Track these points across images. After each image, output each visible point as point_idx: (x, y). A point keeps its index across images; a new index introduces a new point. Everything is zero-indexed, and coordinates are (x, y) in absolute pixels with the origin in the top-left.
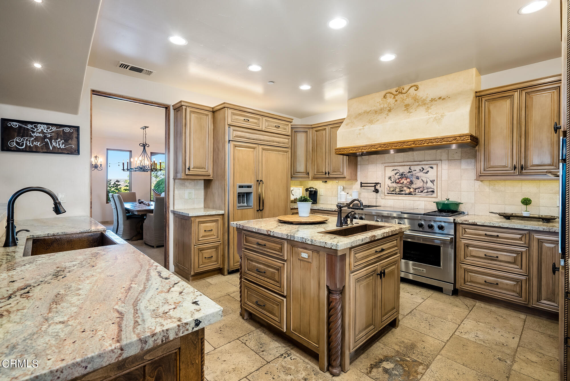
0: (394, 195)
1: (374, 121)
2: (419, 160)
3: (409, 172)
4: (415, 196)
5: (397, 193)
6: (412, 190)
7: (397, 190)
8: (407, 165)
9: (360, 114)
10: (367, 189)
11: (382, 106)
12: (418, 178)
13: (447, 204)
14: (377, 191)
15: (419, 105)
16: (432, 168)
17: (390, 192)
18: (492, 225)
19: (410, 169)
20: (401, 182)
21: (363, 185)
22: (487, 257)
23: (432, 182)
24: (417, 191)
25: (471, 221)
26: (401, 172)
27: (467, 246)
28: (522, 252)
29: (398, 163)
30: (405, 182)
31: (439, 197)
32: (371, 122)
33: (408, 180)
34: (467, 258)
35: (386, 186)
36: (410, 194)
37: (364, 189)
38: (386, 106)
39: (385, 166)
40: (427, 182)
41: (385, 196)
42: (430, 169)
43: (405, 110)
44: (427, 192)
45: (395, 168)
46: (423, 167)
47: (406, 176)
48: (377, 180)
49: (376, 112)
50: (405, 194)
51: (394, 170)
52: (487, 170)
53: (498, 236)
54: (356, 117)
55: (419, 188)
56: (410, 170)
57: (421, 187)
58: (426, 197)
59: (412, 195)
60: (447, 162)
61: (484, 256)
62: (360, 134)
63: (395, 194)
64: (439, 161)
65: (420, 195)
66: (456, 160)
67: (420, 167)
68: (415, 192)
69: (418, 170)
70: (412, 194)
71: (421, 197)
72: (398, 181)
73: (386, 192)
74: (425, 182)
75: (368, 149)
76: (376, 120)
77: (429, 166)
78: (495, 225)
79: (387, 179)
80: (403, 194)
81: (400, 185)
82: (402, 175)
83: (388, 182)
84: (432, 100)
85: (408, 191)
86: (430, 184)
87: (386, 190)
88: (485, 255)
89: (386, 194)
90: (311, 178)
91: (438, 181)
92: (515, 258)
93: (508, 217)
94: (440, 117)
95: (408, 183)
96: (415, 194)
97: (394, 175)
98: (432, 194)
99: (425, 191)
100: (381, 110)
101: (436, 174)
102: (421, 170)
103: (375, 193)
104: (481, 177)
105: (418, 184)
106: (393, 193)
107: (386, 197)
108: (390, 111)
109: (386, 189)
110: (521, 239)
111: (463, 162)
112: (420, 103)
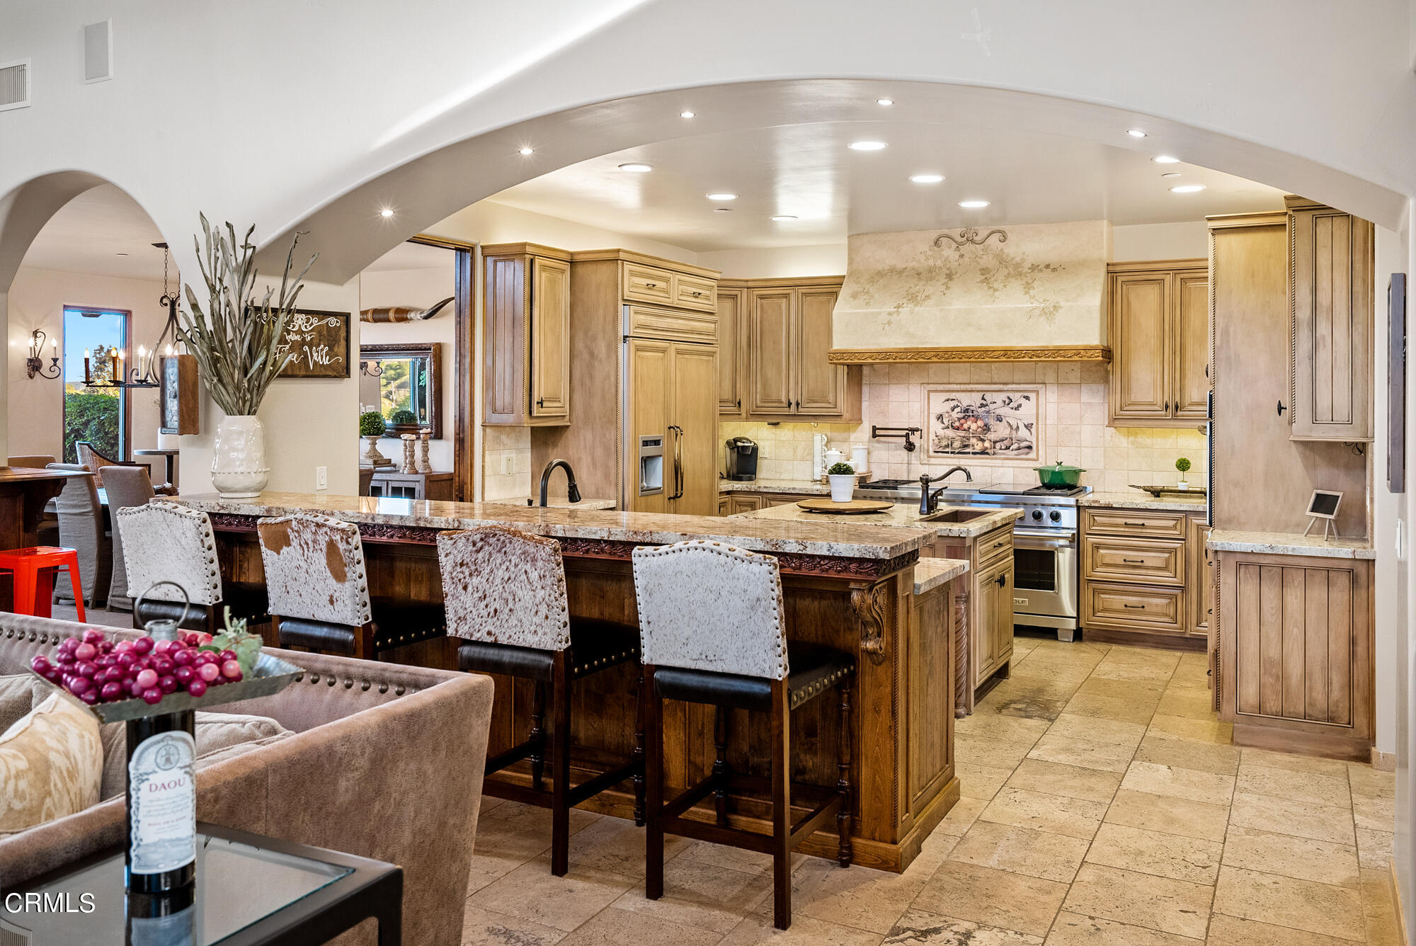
0: (949, 455)
1: (919, 298)
2: (1001, 381)
3: (982, 406)
4: (995, 456)
5: (957, 451)
6: (987, 444)
7: (957, 444)
8: (978, 391)
9: (880, 274)
10: (885, 442)
11: (931, 262)
12: (999, 419)
13: (1060, 473)
14: (910, 447)
15: (1009, 274)
16: (1027, 398)
17: (940, 450)
18: (1135, 507)
19: (983, 399)
20: (965, 426)
21: (878, 432)
22: (1128, 564)
23: (1028, 427)
24: (998, 446)
25: (1103, 502)
26: (965, 404)
27: (1097, 547)
28: (1176, 549)
29: (959, 386)
30: (974, 426)
31: (1040, 459)
32: (913, 298)
33: (980, 423)
34: (1098, 569)
35: (932, 436)
36: (984, 452)
37: (879, 442)
38: (939, 263)
39: (929, 391)
40: (1018, 427)
41: (929, 457)
42: (1023, 401)
43: (982, 282)
44: (1019, 449)
45: (952, 396)
46: (1011, 395)
47: (975, 413)
48: (911, 421)
49: (919, 274)
50: (974, 453)
51: (948, 400)
52: (1126, 408)
53: (1143, 525)
54: (872, 281)
55: (1003, 440)
56: (984, 402)
57: (1006, 439)
58: (1017, 459)
59: (988, 456)
60: (1055, 387)
61: (1123, 563)
62: (889, 323)
63: (952, 453)
64: (1041, 386)
65: (1004, 454)
66: (1072, 386)
67: (1003, 396)
68: (994, 448)
69: (999, 403)
70: (988, 453)
71: (1007, 459)
72: (957, 424)
73: (931, 450)
74: (1015, 427)
75: (911, 358)
76: (923, 297)
77: (1021, 394)
78: (1139, 507)
79: (933, 420)
80: (969, 453)
81: (962, 433)
82: (966, 411)
83: (936, 427)
84: (1034, 268)
85: (979, 446)
86: (1023, 433)
87: (931, 445)
88: (1125, 560)
89: (931, 453)
90: (744, 415)
91: (1040, 426)
92: (1167, 560)
93: (1157, 493)
94: (1052, 309)
95: (979, 430)
96: (994, 454)
97: (950, 411)
98: (1027, 453)
99: (1015, 446)
100: (930, 271)
101: (1035, 412)
102: (1007, 402)
103: (906, 451)
104: (1116, 422)
105: (1000, 431)
106: (947, 450)
107: (932, 459)
108: (950, 276)
109: (931, 442)
110: (1175, 527)
111: (1084, 388)
112: (1012, 272)
